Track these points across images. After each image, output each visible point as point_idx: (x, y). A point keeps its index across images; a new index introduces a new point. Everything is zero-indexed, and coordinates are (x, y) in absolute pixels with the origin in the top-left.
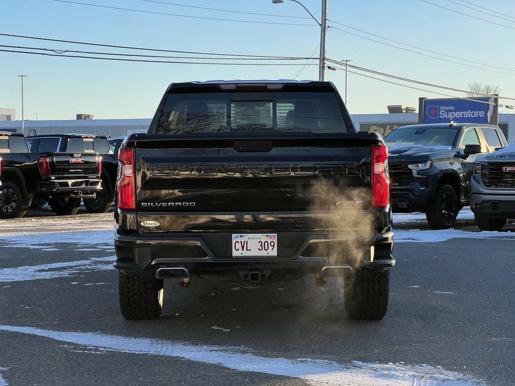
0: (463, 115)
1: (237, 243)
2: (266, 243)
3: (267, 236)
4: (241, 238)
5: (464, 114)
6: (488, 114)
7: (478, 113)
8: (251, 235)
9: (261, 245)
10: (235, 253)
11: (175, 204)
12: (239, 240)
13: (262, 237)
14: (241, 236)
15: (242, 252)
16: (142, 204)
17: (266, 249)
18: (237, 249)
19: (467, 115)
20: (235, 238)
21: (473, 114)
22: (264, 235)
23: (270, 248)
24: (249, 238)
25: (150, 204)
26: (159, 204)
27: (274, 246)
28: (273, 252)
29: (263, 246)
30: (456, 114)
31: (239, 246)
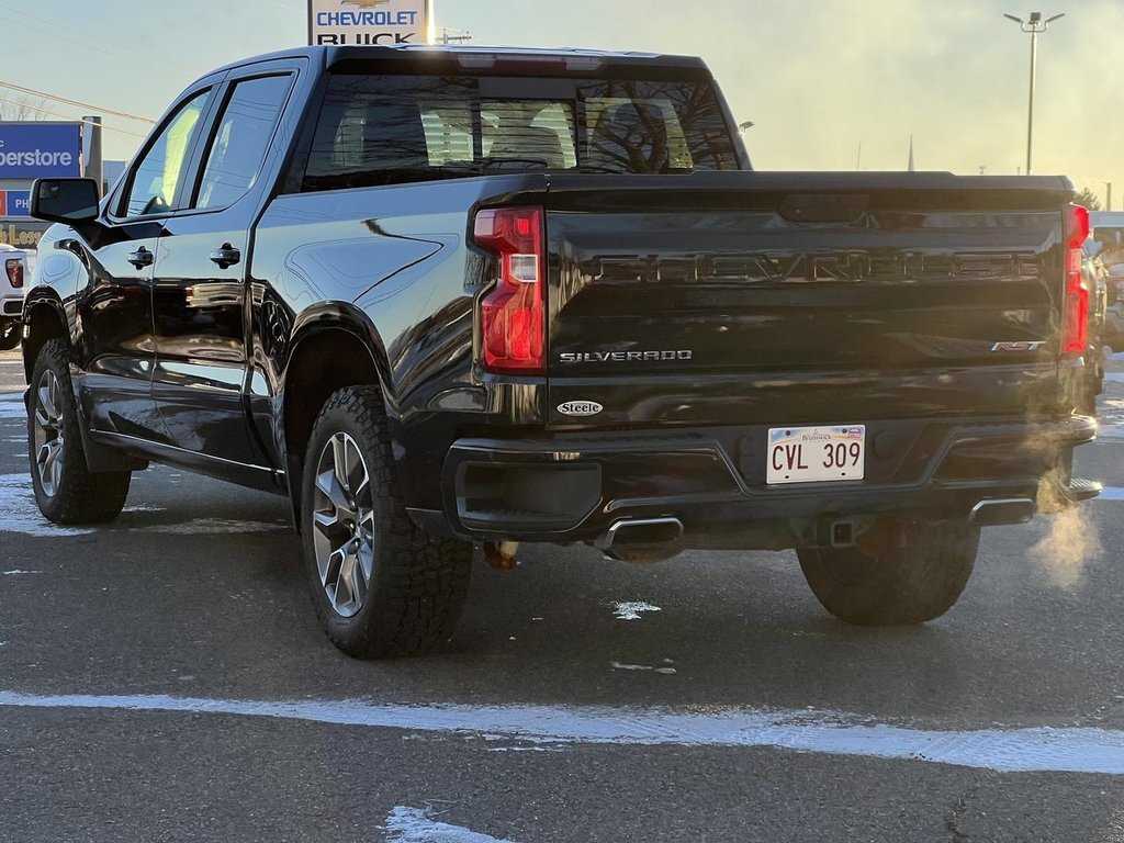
0: (23, 159)
1: (779, 450)
2: (841, 448)
3: (844, 431)
4: (790, 438)
5: (26, 158)
6: (80, 159)
7: (58, 158)
8: (809, 430)
9: (830, 455)
10: (774, 477)
11: (642, 356)
12: (783, 442)
13: (832, 434)
14: (788, 433)
15: (789, 473)
16: (563, 355)
17: (841, 462)
18: (778, 466)
19: (33, 160)
20: (776, 437)
21: (47, 159)
22: (837, 430)
23: (850, 459)
24: (804, 438)
25: (583, 356)
26: (604, 356)
27: (857, 455)
28: (855, 471)
29: (834, 456)
30: (9, 159)
31: (782, 458)
